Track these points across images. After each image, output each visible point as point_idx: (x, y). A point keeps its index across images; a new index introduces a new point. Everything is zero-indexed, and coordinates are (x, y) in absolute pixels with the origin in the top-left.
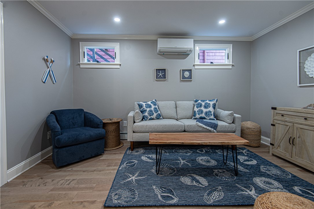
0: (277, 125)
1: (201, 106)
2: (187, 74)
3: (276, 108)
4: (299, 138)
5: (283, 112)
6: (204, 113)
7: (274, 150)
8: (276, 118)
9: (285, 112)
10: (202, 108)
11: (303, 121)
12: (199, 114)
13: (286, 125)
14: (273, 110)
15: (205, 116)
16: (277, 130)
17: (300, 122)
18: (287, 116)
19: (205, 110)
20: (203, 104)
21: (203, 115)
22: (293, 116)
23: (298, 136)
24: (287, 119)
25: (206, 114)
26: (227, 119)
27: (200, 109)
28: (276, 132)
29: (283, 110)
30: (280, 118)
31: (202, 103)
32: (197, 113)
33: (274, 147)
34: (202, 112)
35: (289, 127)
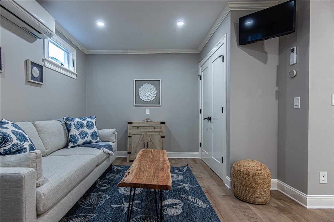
0: (133, 136)
1: (82, 126)
2: (36, 72)
3: (132, 122)
4: (150, 142)
5: (138, 125)
6: (89, 136)
7: (131, 157)
8: (132, 130)
9: (140, 125)
10: (85, 129)
11: (153, 130)
12: (82, 139)
13: (140, 135)
14: (129, 124)
15: (91, 140)
16: (133, 140)
17: (151, 131)
18: (141, 128)
19: (89, 131)
20: (85, 123)
21: (89, 138)
22: (145, 128)
23: (149, 141)
24: (142, 130)
25: (93, 136)
26: (112, 138)
27: (83, 131)
28: (133, 142)
29: (138, 123)
30: (136, 130)
31: (83, 122)
32: (79, 137)
33: (131, 154)
34: (86, 134)
35: (143, 136)
